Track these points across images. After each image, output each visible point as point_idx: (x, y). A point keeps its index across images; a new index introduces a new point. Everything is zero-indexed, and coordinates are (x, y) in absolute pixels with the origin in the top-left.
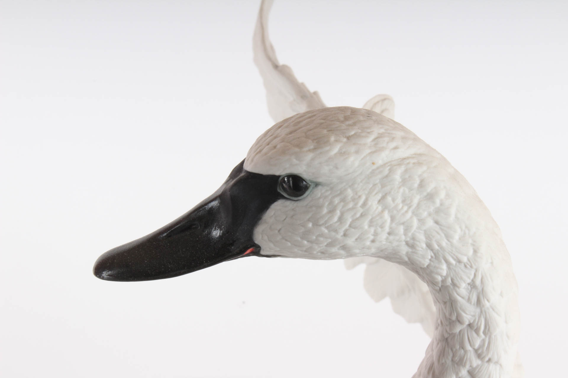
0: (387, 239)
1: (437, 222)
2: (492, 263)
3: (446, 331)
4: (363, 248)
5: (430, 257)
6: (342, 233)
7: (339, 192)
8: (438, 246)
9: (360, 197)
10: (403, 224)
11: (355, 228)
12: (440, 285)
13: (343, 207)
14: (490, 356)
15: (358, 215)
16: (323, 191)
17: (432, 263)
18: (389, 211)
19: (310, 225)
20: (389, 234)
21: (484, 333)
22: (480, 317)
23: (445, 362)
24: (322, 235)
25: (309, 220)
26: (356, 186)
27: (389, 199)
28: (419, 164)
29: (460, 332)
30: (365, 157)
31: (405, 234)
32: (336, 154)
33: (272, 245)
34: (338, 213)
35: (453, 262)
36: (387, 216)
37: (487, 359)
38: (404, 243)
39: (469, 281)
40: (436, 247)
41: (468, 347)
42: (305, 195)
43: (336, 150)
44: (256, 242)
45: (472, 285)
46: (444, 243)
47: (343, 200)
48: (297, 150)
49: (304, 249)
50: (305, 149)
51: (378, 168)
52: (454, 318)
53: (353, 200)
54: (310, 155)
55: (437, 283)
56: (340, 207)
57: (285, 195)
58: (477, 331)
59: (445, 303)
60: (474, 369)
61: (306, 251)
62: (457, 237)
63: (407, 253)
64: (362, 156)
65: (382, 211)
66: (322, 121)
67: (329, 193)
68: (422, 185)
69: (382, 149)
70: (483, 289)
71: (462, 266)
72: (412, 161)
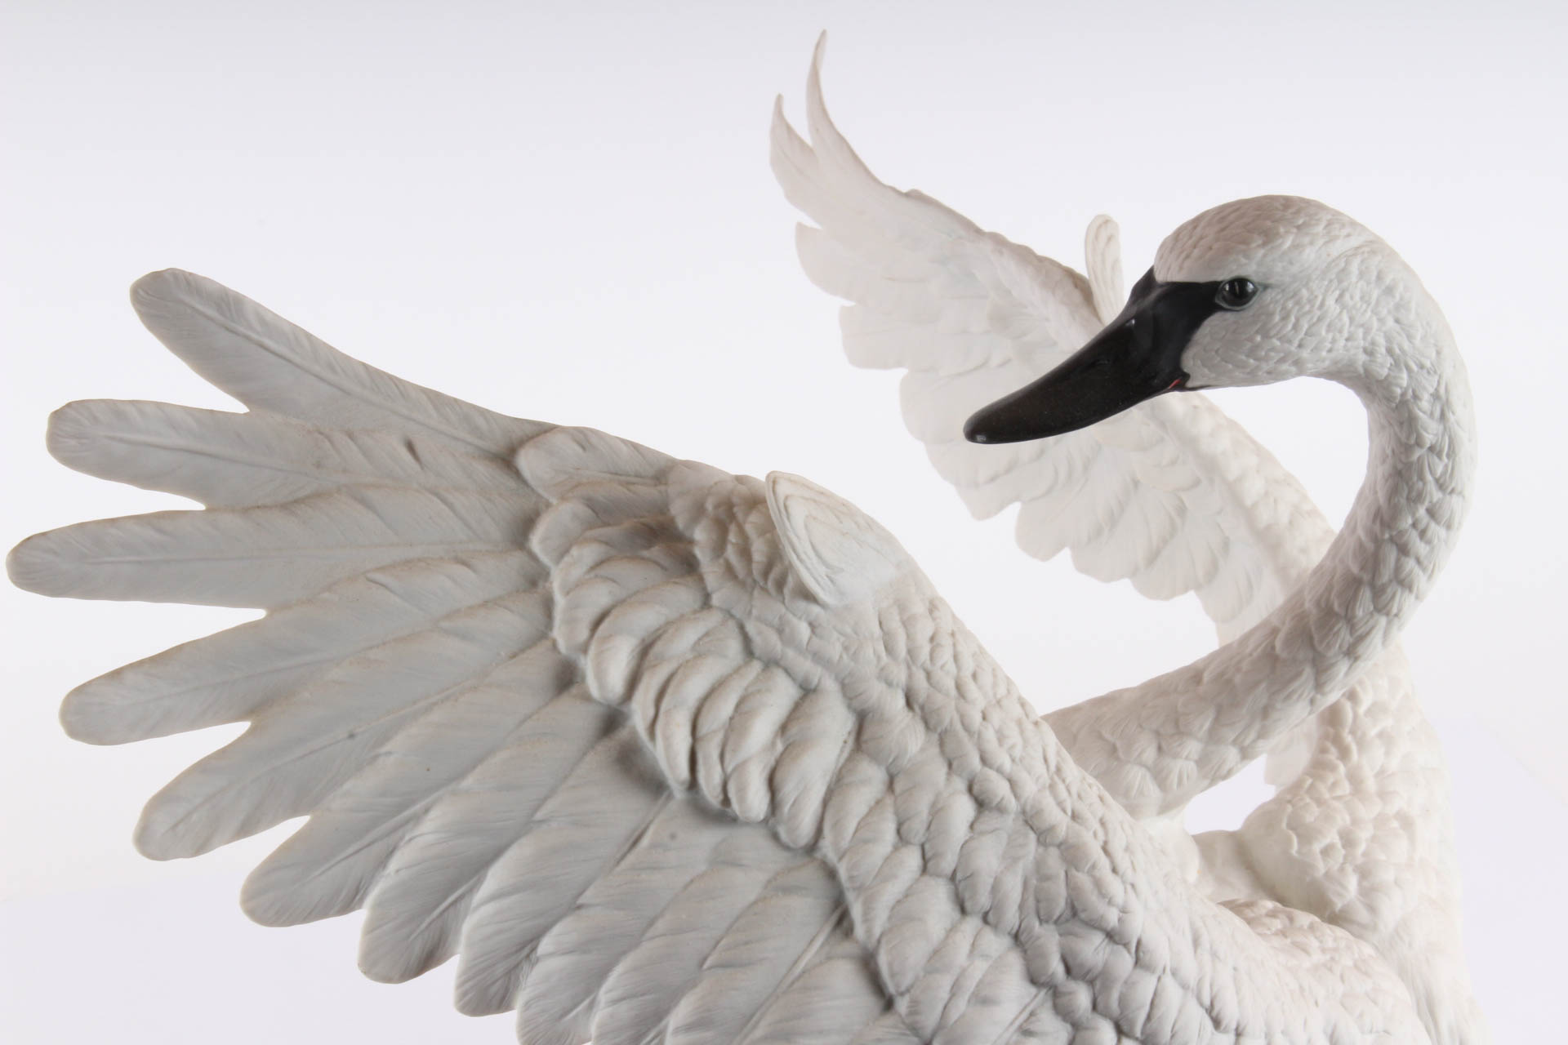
0: (1345, 346)
1: (1397, 321)
2: (1454, 367)
3: (1401, 461)
4: (1317, 361)
5: (1389, 365)
6: (1296, 343)
7: (1291, 294)
8: (1400, 350)
9: (1316, 297)
10: (1362, 326)
11: (1310, 336)
12: (1397, 401)
13: (1298, 311)
14: (1453, 485)
15: (1315, 320)
16: (1273, 295)
17: (1392, 373)
18: (1348, 312)
19: (1258, 338)
20: (1347, 340)
21: (1448, 456)
22: (1443, 436)
23: (1399, 501)
24: (1273, 349)
25: (1257, 332)
26: (1311, 284)
27: (1347, 296)
28: (1373, 252)
29: (1419, 458)
30: (1320, 248)
31: (1364, 339)
32: (1289, 248)
33: (1206, 371)
34: (1293, 319)
35: (1415, 368)
36: (1345, 318)
37: (1449, 490)
38: (1361, 350)
39: (1432, 390)
40: (1397, 351)
41: (1429, 477)
42: (1251, 303)
43: (1288, 243)
44: (1185, 370)
45: (1436, 396)
46: (1406, 346)
47: (1298, 303)
48: (1243, 247)
49: (1248, 370)
50: (1254, 245)
51: (1333, 261)
52: (1412, 441)
53: (1309, 301)
54: (1261, 252)
55: (1395, 398)
56: (1295, 311)
57: (1224, 305)
58: (1439, 455)
59: (1401, 424)
60: (1434, 505)
61: (1249, 373)
62: (1418, 337)
63: (1364, 363)
64: (1317, 248)
65: (1341, 312)
66: (1258, 213)
67: (1279, 297)
68: (1379, 278)
69: (1336, 238)
70: (1447, 400)
71: (1425, 371)
72: (1366, 249)
